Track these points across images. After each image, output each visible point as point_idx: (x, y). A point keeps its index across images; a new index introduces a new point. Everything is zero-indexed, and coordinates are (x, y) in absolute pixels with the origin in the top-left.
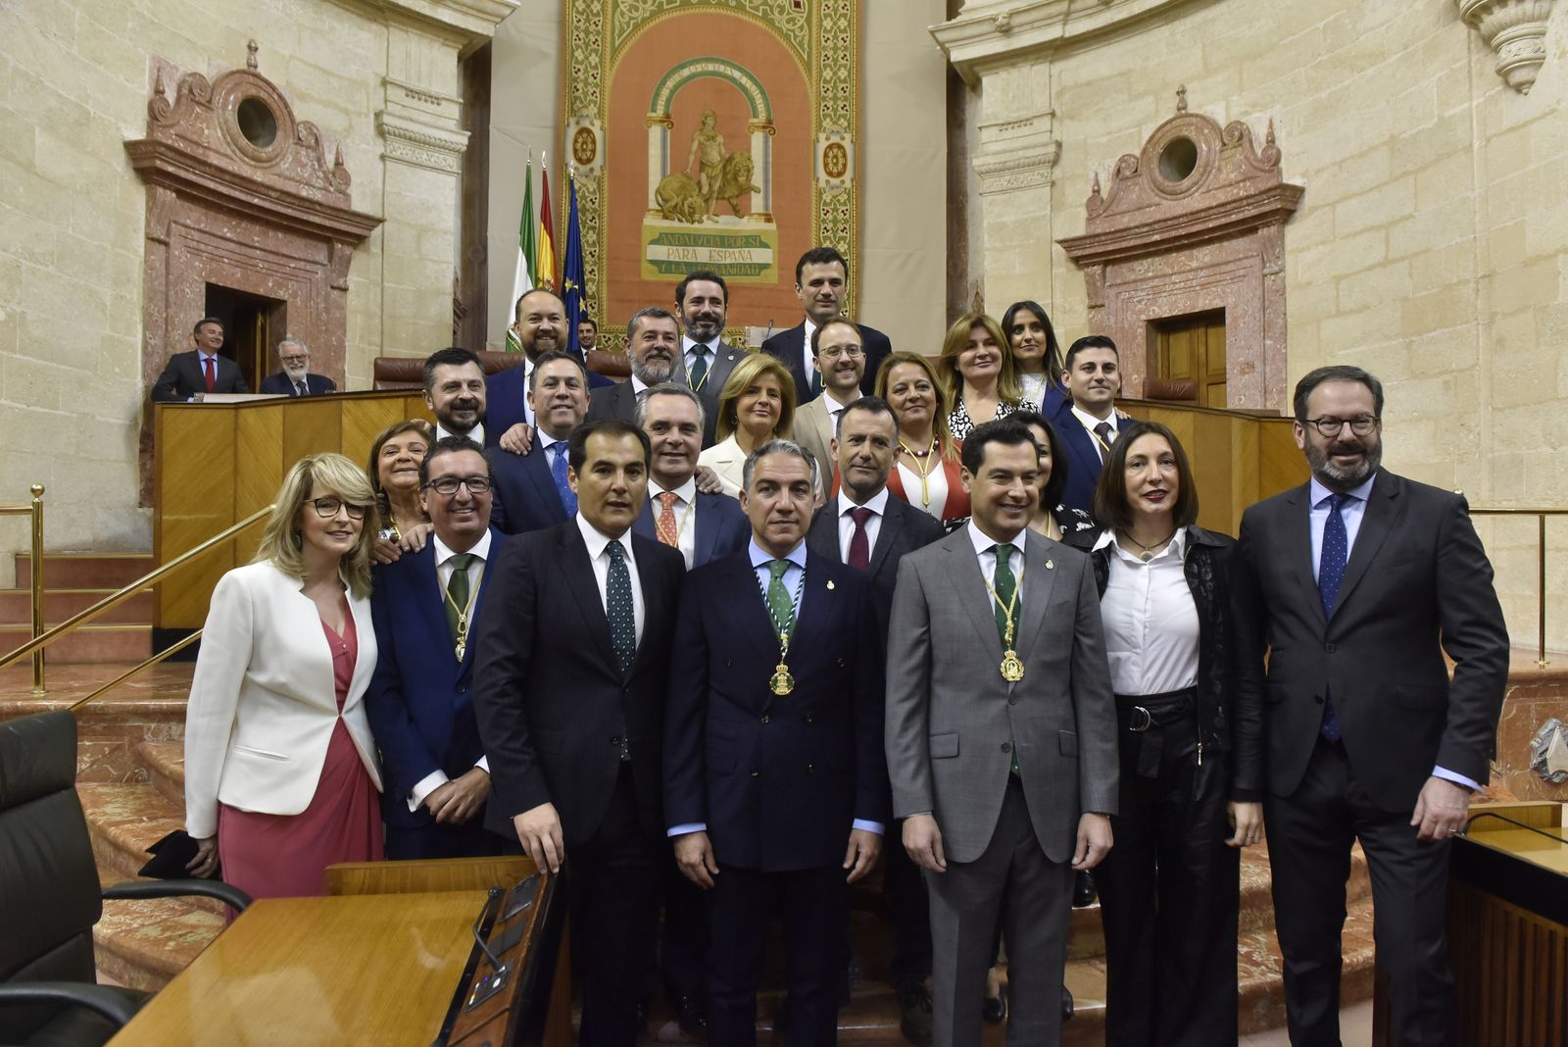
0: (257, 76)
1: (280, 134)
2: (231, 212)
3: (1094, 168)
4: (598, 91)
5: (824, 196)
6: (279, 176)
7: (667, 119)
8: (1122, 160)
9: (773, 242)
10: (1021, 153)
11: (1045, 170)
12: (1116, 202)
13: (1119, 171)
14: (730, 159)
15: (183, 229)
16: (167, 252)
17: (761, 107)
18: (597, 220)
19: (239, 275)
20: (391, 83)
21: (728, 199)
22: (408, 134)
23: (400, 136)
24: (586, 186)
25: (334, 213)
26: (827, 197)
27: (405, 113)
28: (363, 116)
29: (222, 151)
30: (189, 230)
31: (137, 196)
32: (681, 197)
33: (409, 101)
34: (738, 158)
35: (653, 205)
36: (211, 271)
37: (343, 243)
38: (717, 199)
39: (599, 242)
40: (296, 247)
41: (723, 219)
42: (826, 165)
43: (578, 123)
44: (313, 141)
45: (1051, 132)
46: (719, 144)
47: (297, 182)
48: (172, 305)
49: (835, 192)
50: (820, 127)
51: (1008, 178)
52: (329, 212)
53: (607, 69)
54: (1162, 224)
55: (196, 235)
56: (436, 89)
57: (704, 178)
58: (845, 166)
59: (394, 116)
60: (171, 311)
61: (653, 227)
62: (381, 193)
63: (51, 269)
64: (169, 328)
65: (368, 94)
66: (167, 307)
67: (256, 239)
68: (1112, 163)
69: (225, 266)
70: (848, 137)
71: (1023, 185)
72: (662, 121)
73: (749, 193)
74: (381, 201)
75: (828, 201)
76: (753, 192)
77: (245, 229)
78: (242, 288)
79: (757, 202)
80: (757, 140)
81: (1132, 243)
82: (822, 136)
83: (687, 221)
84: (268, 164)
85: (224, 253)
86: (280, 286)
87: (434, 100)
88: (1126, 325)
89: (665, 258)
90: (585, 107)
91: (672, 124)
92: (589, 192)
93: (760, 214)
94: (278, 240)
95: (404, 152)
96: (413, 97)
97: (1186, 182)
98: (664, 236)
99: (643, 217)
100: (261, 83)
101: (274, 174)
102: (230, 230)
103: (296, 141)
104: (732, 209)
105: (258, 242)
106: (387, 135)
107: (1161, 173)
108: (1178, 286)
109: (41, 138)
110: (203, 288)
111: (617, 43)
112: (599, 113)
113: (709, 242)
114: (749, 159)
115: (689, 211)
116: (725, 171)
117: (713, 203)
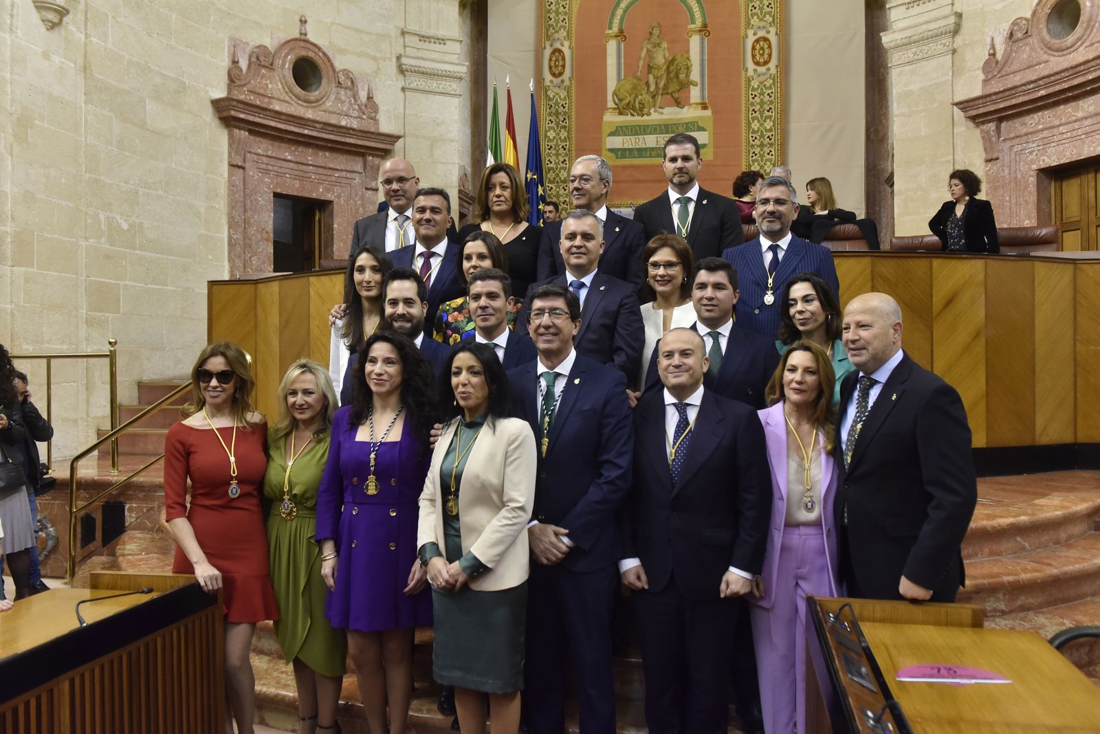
0: (307, 41)
1: (324, 81)
2: (290, 141)
3: (990, 33)
5: (752, 83)
6: (325, 111)
7: (621, 34)
8: (1014, 23)
9: (709, 125)
10: (924, 27)
11: (947, 40)
12: (1009, 63)
13: (1011, 35)
14: (673, 60)
15: (253, 156)
16: (244, 173)
17: (698, 15)
18: (567, 121)
19: (298, 186)
20: (408, 33)
21: (671, 94)
22: (420, 70)
23: (415, 72)
24: (557, 92)
25: (364, 135)
26: (755, 84)
27: (419, 55)
28: (387, 60)
29: (282, 98)
30: (259, 157)
31: (221, 137)
32: (633, 96)
33: (421, 45)
34: (679, 59)
35: (610, 104)
36: (277, 184)
37: (373, 156)
38: (662, 94)
39: (569, 138)
40: (340, 162)
41: (667, 110)
42: (754, 56)
43: (551, 45)
44: (349, 83)
45: (953, 4)
46: (664, 50)
47: (338, 114)
48: (249, 210)
49: (762, 78)
50: (748, 25)
51: (914, 50)
53: (574, 0)
54: (1048, 80)
55: (265, 160)
56: (442, 33)
57: (651, 78)
58: (770, 55)
59: (410, 57)
60: (249, 214)
61: (611, 122)
62: (402, 116)
63: (160, 192)
64: (246, 226)
65: (391, 43)
66: (245, 211)
67: (310, 158)
68: (1005, 27)
69: (288, 180)
70: (773, 30)
71: (926, 56)
72: (616, 36)
73: (688, 87)
74: (403, 122)
75: (756, 86)
76: (691, 86)
77: (301, 152)
78: (301, 194)
79: (695, 94)
80: (695, 42)
81: (1021, 100)
82: (750, 32)
83: (638, 115)
84: (317, 104)
85: (286, 171)
86: (328, 190)
87: (441, 41)
88: (1019, 176)
89: (621, 147)
90: (557, 32)
91: (626, 38)
92: (561, 99)
93: (697, 104)
94: (326, 157)
95: (419, 83)
96: (425, 41)
97: (1071, 39)
98: (619, 128)
99: (603, 114)
100: (310, 46)
101: (321, 111)
102: (290, 154)
103: (337, 84)
104: (675, 104)
105: (311, 160)
106: (406, 73)
107: (1049, 31)
108: (1065, 136)
109: (151, 105)
110: (272, 197)
112: (568, 35)
113: (656, 130)
114: (688, 59)
115: (639, 107)
116: (668, 71)
117: (659, 99)
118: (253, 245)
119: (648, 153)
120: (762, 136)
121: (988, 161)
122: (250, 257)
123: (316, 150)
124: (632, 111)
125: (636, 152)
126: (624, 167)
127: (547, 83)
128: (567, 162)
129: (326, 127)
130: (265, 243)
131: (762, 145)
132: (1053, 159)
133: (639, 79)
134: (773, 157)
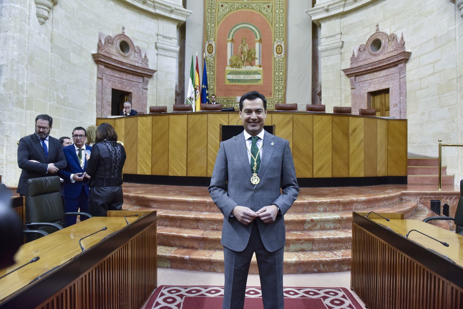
0: (125, 35)
1: (130, 50)
2: (118, 70)
3: (353, 49)
4: (214, 34)
6: (130, 60)
7: (232, 40)
8: (361, 46)
9: (262, 73)
10: (332, 45)
11: (339, 50)
12: (359, 58)
13: (360, 49)
15: (106, 75)
16: (102, 81)
17: (258, 36)
19: (120, 86)
20: (159, 35)
21: (249, 62)
22: (163, 48)
23: (161, 49)
24: (210, 59)
26: (277, 60)
27: (163, 42)
28: (152, 44)
29: (116, 55)
31: (95, 67)
32: (236, 62)
33: (164, 39)
34: (252, 50)
35: (228, 64)
36: (113, 85)
37: (146, 77)
38: (246, 61)
39: (214, 74)
41: (247, 67)
42: (276, 51)
43: (208, 43)
44: (139, 51)
45: (341, 38)
47: (134, 62)
49: (279, 58)
50: (275, 40)
51: (328, 52)
52: (142, 69)
53: (216, 28)
54: (371, 64)
55: (109, 76)
56: (171, 36)
57: (242, 56)
58: (282, 51)
59: (160, 43)
60: (103, 95)
61: (229, 70)
62: (156, 64)
63: (74, 86)
64: (102, 100)
65: (153, 38)
66: (102, 95)
67: (124, 77)
68: (358, 47)
69: (117, 84)
70: (283, 43)
71: (333, 54)
72: (231, 41)
73: (255, 59)
74: (157, 66)
75: (277, 61)
77: (122, 74)
78: (121, 89)
79: (257, 62)
80: (257, 45)
81: (363, 70)
82: (275, 43)
83: (238, 68)
84: (128, 57)
85: (116, 81)
86: (130, 88)
87: (170, 39)
88: (362, 94)
89: (232, 78)
90: (211, 38)
91: (234, 42)
92: (211, 61)
93: (258, 65)
94: (129, 77)
95: (163, 53)
97: (378, 52)
98: (231, 72)
99: (226, 67)
100: (126, 37)
102: (118, 75)
103: (135, 51)
104: (250, 64)
106: (158, 49)
107: (371, 49)
108: (376, 82)
109: (72, 55)
110: (111, 90)
111: (219, 20)
112: (214, 40)
113: (244, 73)
114: (255, 50)
115: (238, 65)
116: (248, 54)
117: (245, 63)
118: (105, 107)
119: (241, 81)
120: (279, 77)
121: (352, 89)
122: (104, 111)
123: (126, 74)
124: (236, 67)
125: (237, 81)
126: (233, 85)
127: (207, 55)
128: (213, 83)
129: (131, 66)
130: (109, 106)
131: (279, 80)
132: (372, 89)
133: (238, 56)
134: (283, 84)
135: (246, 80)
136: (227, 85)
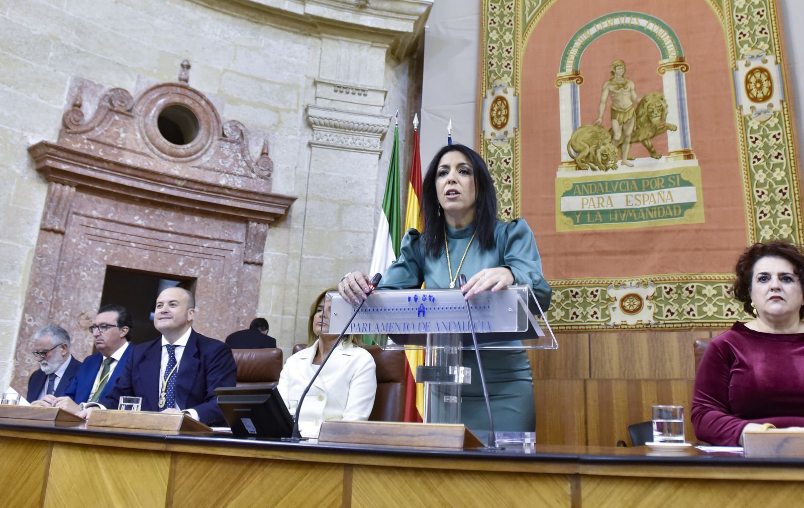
1: (202, 133)
2: (142, 202)
4: (511, 63)
5: (750, 124)
6: (199, 167)
7: (576, 76)
14: (643, 101)
15: (85, 219)
16: (63, 240)
17: (671, 48)
18: (510, 178)
19: (146, 257)
20: (321, 82)
21: (643, 141)
22: (333, 123)
23: (325, 125)
24: (499, 146)
25: (249, 196)
26: (754, 124)
27: (333, 106)
28: (292, 112)
29: (138, 150)
30: (91, 220)
33: (337, 96)
34: (650, 99)
35: (565, 157)
36: (115, 255)
37: (259, 222)
38: (631, 143)
39: (514, 199)
40: (214, 228)
41: (638, 162)
42: (749, 91)
43: (493, 94)
44: (237, 136)
46: (630, 91)
47: (218, 171)
48: (62, 288)
49: (763, 117)
50: (737, 55)
52: (239, 194)
53: (520, 43)
55: (101, 224)
56: (362, 83)
57: (616, 124)
58: (771, 89)
59: (319, 108)
60: (61, 293)
61: (567, 179)
62: (305, 175)
65: (298, 95)
66: (56, 289)
67: (170, 224)
69: (133, 251)
70: (771, 59)
72: (571, 79)
73: (666, 131)
74: (305, 183)
75: (756, 127)
76: (668, 131)
77: (159, 216)
78: (149, 269)
79: (674, 140)
80: (669, 80)
82: (741, 64)
83: (601, 169)
84: (189, 158)
86: (191, 264)
87: (360, 92)
89: (579, 209)
90: (500, 78)
91: (583, 80)
92: (504, 154)
93: (678, 152)
94: (194, 222)
95: (330, 138)
96: (341, 92)
98: (578, 187)
99: (556, 170)
100: (189, 93)
101: (193, 167)
102: (141, 217)
103: (220, 137)
105: (171, 226)
106: (314, 126)
110: (103, 271)
111: (528, 19)
112: (512, 81)
113: (624, 187)
114: (662, 99)
115: (602, 159)
116: (637, 114)
117: (627, 147)
119: (616, 215)
120: (772, 190)
123: (180, 214)
124: (593, 165)
125: (600, 216)
126: (585, 235)
127: (488, 136)
131: (772, 202)
133: (601, 127)
134: (791, 217)
135: (637, 211)
136: (561, 235)
